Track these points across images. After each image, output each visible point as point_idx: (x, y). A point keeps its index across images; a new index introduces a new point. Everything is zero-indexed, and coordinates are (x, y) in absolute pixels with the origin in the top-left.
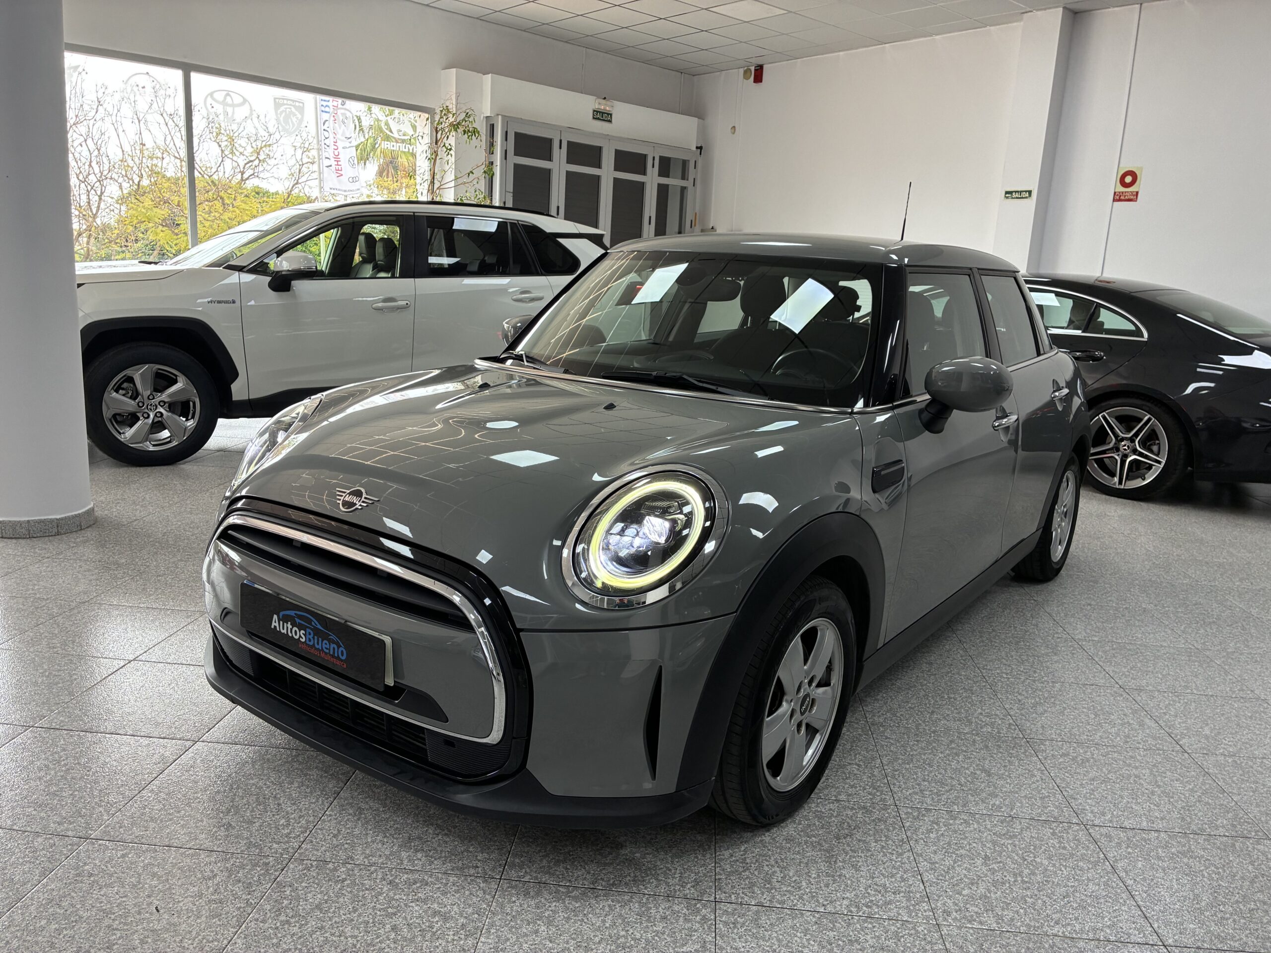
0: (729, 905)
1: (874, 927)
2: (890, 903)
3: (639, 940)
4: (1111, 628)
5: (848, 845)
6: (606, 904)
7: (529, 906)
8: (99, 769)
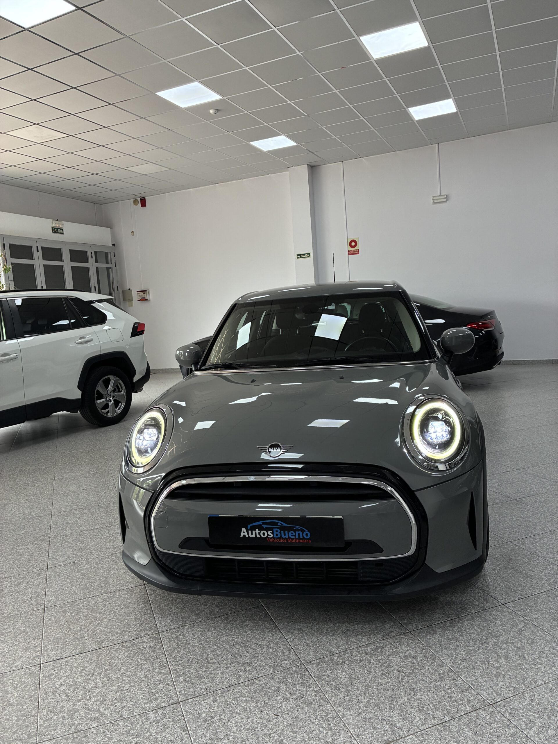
0: (510, 604)
3: (499, 631)
5: (516, 563)
6: (466, 623)
8: (125, 668)
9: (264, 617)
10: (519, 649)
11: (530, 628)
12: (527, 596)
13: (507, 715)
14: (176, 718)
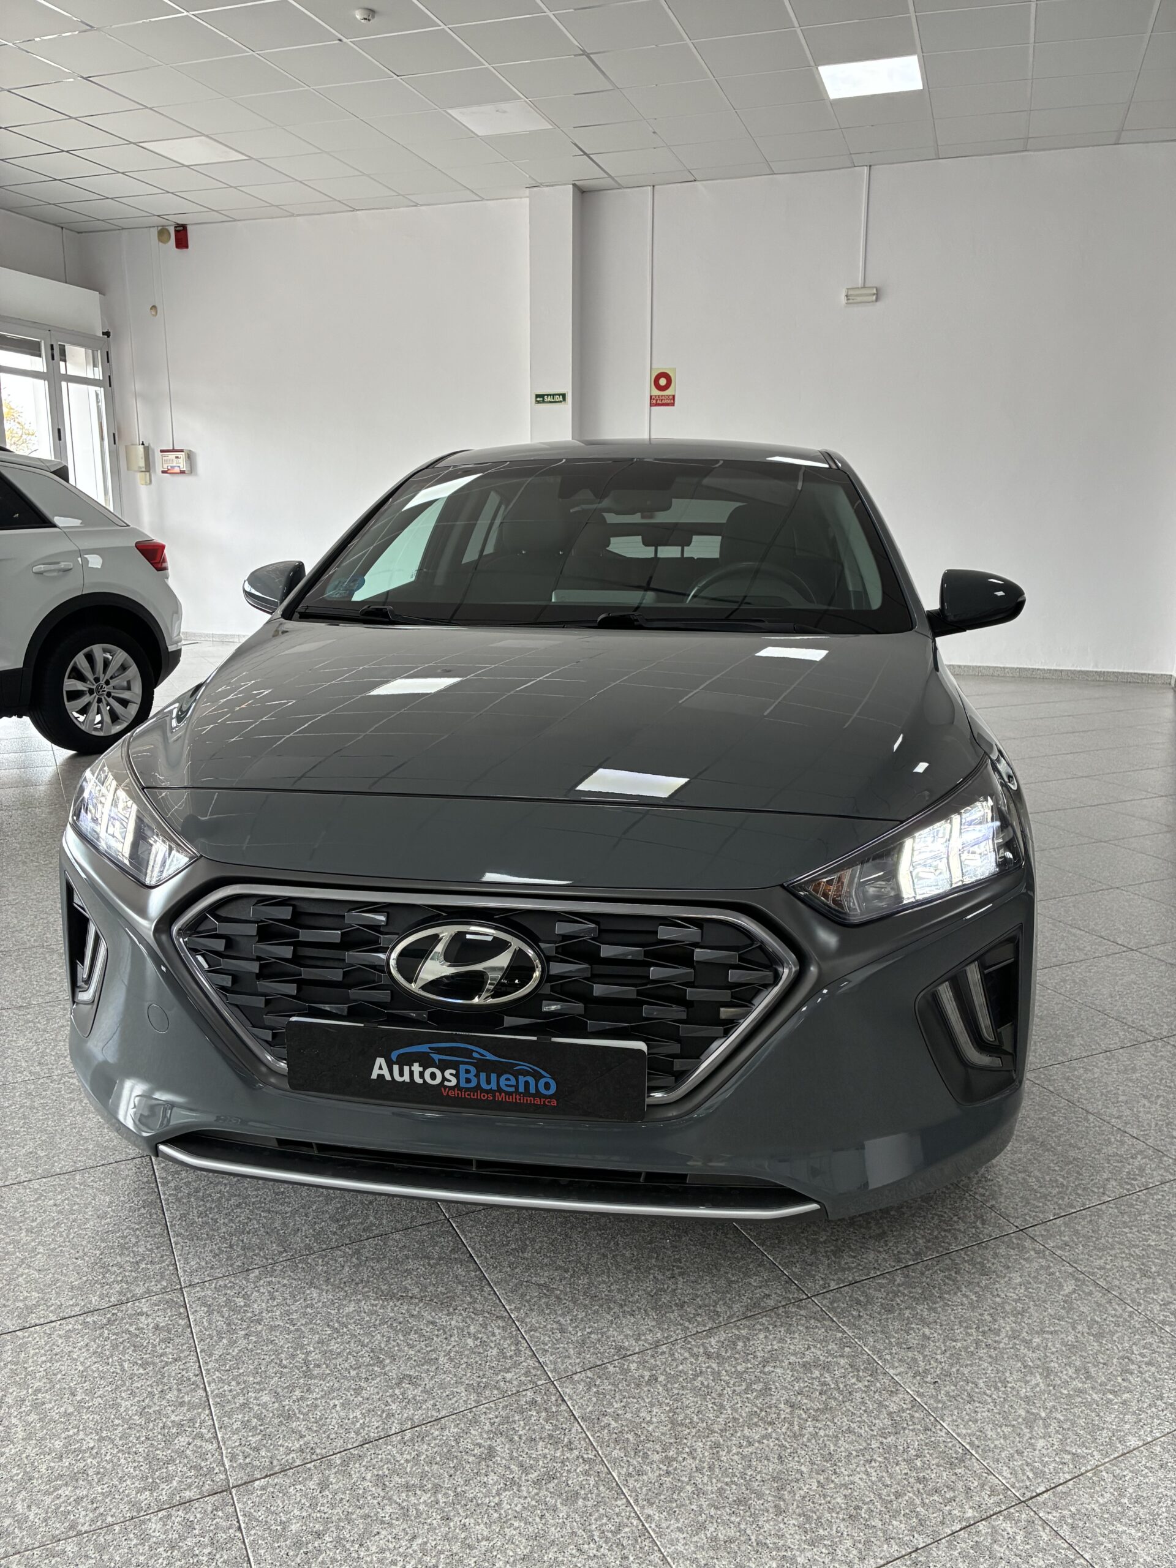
8: (87, 1385)
9: (453, 1251)
10: (1073, 1348)
11: (1090, 1293)
12: (1073, 1211)
13: (1065, 1531)
14: (222, 1536)
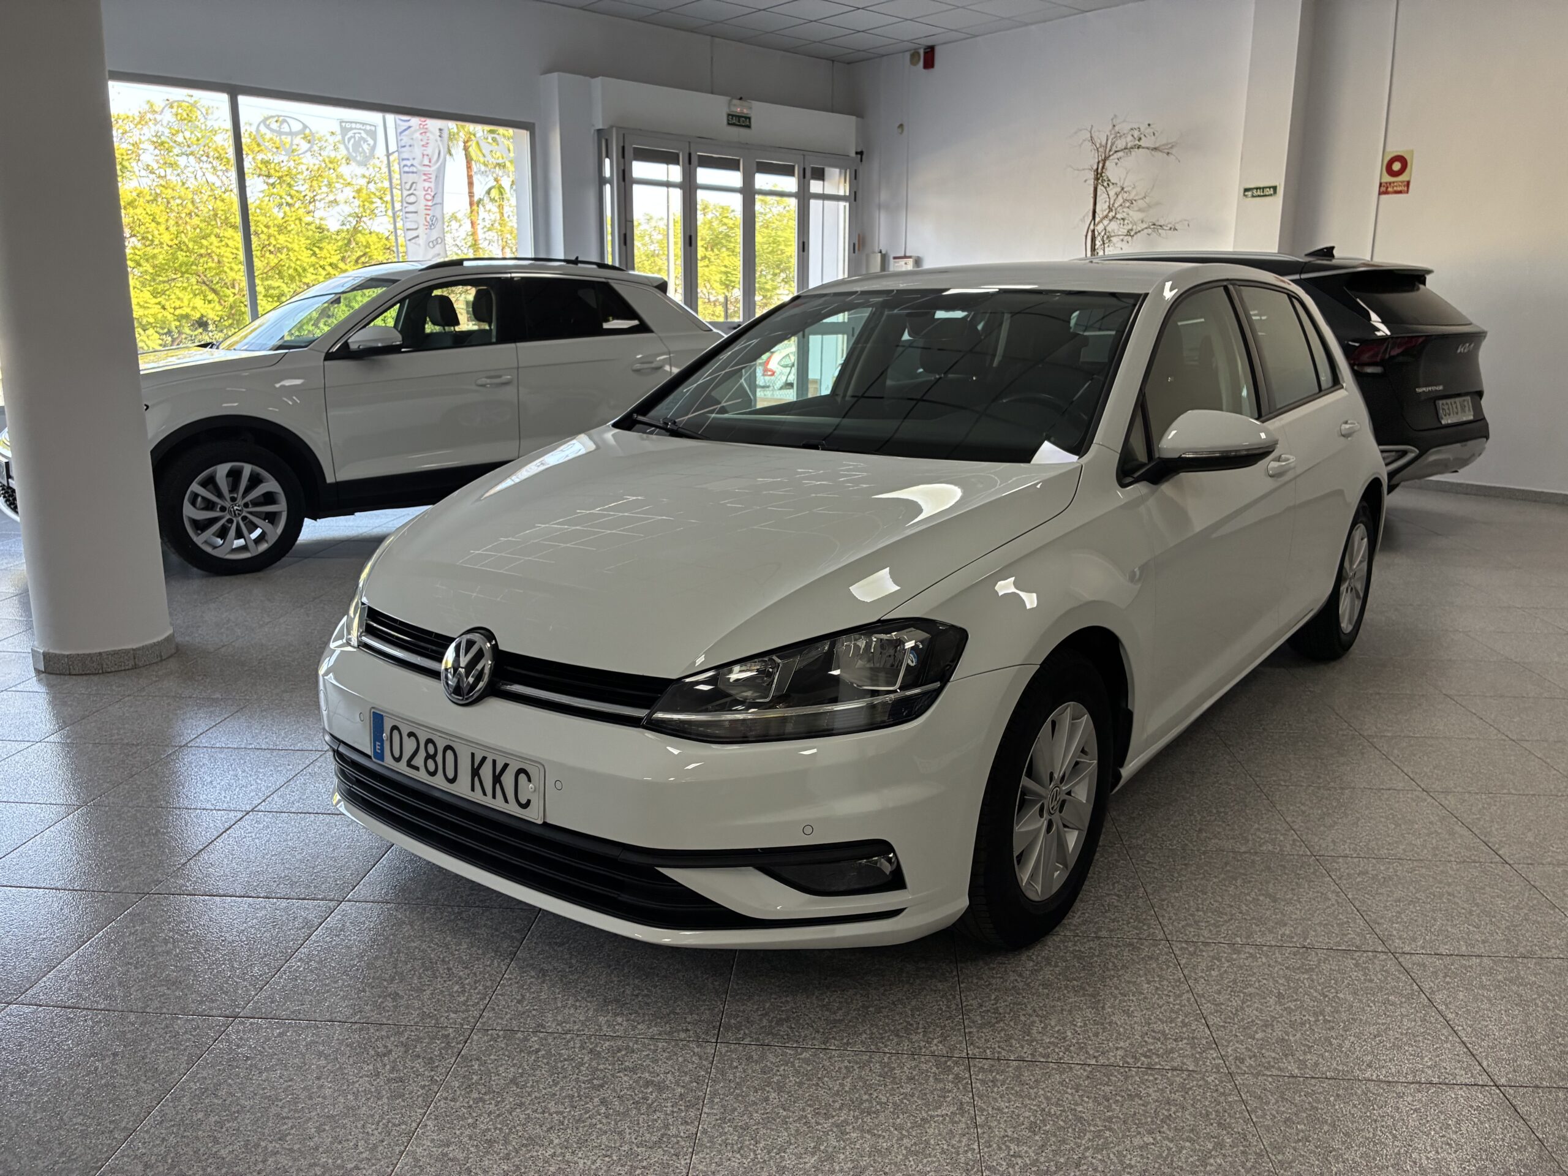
0: (984, 1061)
1: (1156, 1079)
2: (1172, 1051)
3: (885, 1103)
4: (1406, 720)
5: (1117, 988)
6: (842, 1066)
7: (753, 1072)
8: (235, 938)
11: (956, 1123)
12: (1042, 1060)
